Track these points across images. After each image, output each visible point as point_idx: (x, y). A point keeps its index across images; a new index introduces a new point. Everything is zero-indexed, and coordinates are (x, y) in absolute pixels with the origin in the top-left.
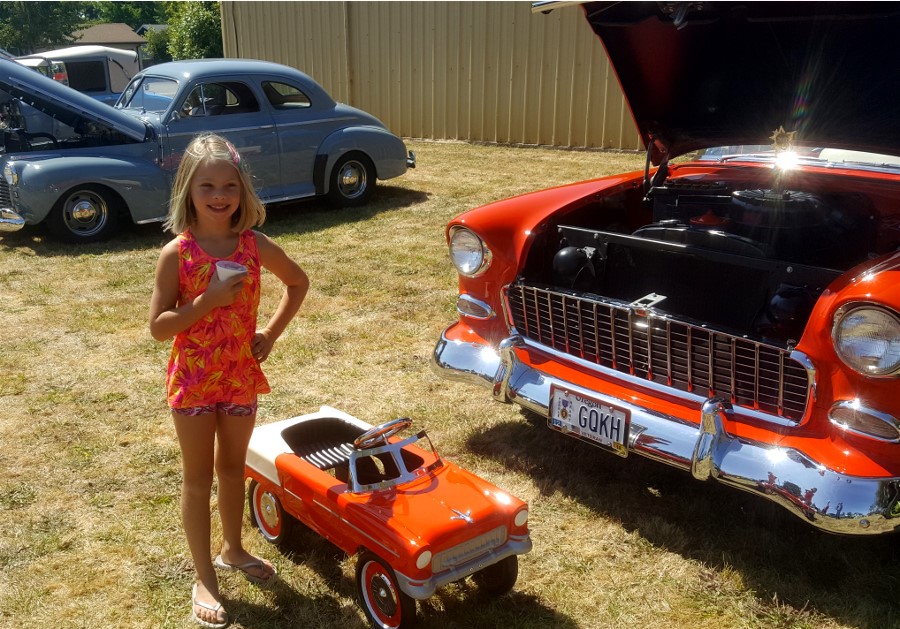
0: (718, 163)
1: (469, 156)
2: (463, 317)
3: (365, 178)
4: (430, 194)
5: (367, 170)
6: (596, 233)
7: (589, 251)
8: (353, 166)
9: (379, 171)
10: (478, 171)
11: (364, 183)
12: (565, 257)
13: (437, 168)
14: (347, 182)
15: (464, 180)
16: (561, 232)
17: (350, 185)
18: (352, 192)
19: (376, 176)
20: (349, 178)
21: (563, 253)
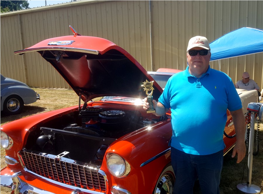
0: (104, 102)
1: (66, 94)
2: (8, 165)
3: (19, 104)
4: (46, 108)
5: (20, 102)
6: (52, 130)
7: (50, 136)
8: (14, 100)
9: (24, 102)
10: (67, 99)
11: (19, 106)
12: (40, 139)
13: (53, 98)
14: (11, 106)
15: (61, 102)
16: (41, 130)
17: (13, 107)
18: (14, 109)
19: (24, 103)
20: (12, 104)
21: (41, 137)
